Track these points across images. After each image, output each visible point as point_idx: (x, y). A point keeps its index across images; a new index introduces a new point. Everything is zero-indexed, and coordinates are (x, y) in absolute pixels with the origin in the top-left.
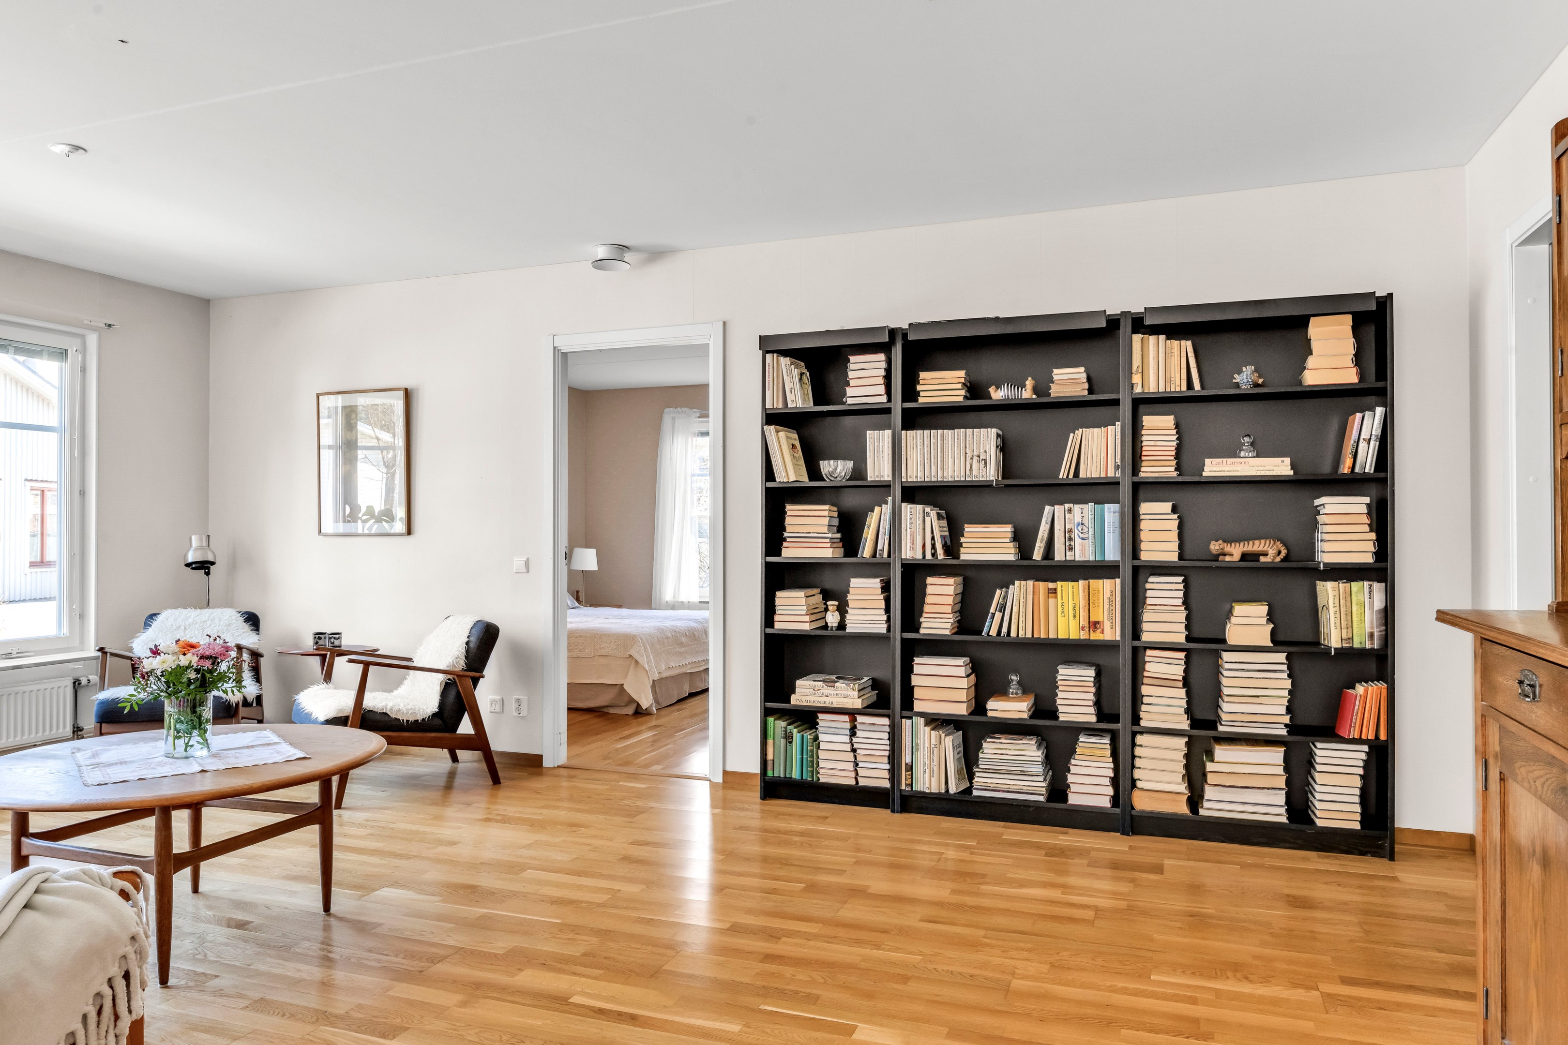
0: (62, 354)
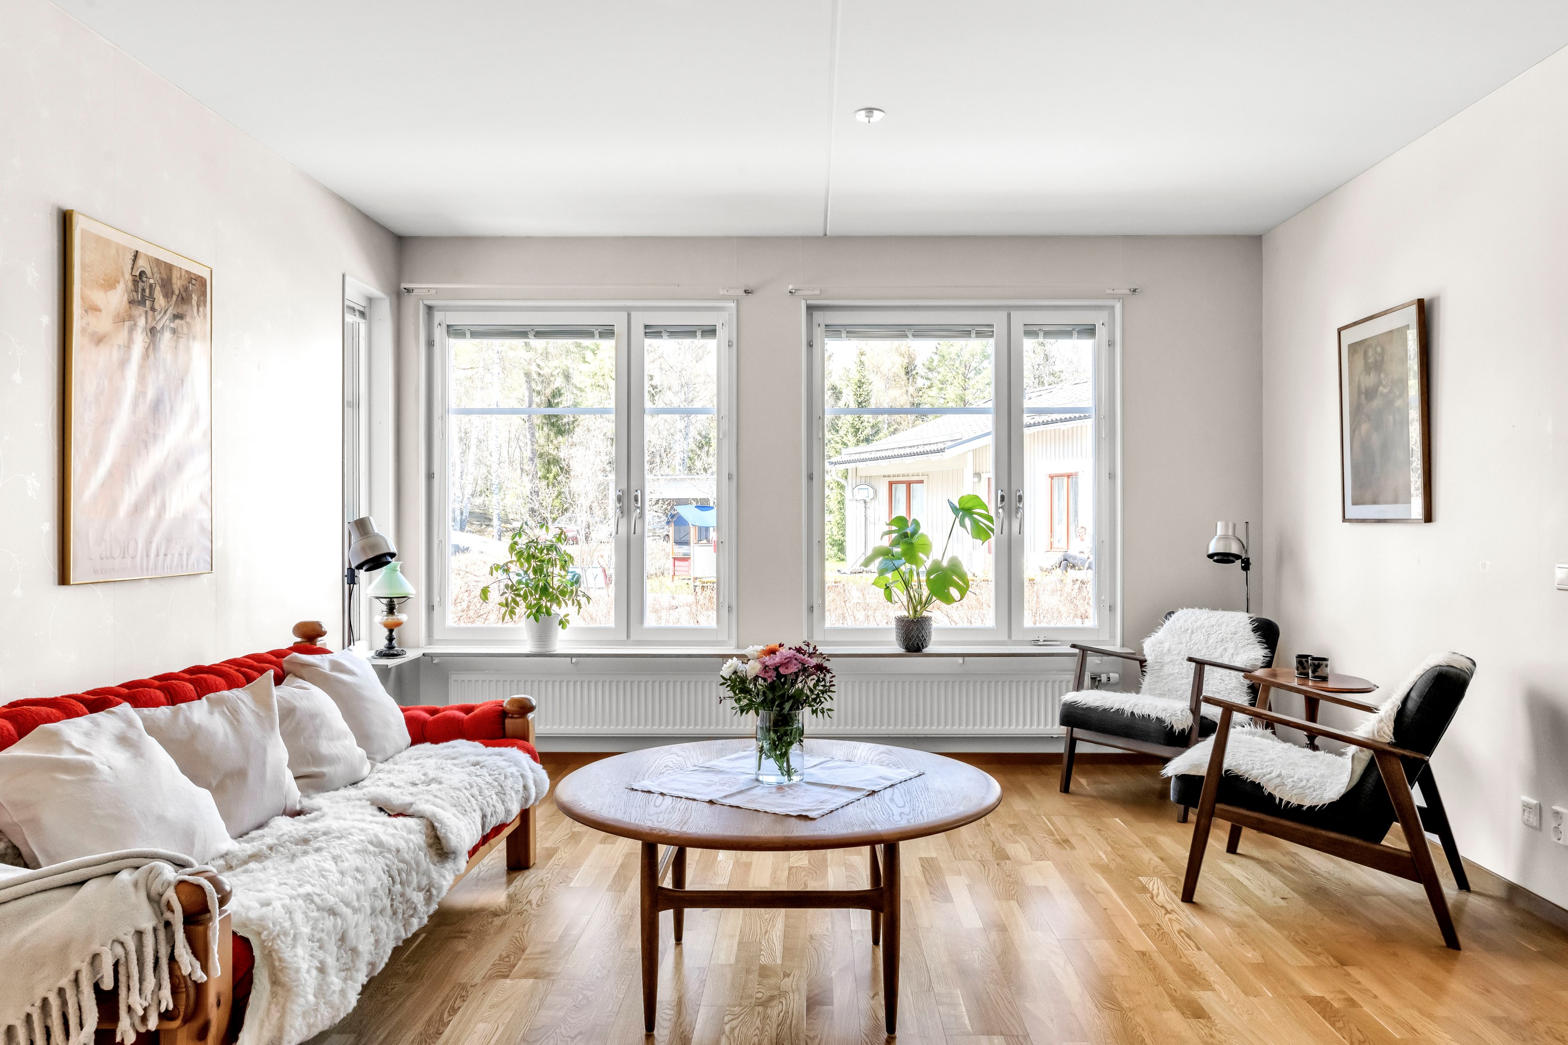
0: (1089, 331)
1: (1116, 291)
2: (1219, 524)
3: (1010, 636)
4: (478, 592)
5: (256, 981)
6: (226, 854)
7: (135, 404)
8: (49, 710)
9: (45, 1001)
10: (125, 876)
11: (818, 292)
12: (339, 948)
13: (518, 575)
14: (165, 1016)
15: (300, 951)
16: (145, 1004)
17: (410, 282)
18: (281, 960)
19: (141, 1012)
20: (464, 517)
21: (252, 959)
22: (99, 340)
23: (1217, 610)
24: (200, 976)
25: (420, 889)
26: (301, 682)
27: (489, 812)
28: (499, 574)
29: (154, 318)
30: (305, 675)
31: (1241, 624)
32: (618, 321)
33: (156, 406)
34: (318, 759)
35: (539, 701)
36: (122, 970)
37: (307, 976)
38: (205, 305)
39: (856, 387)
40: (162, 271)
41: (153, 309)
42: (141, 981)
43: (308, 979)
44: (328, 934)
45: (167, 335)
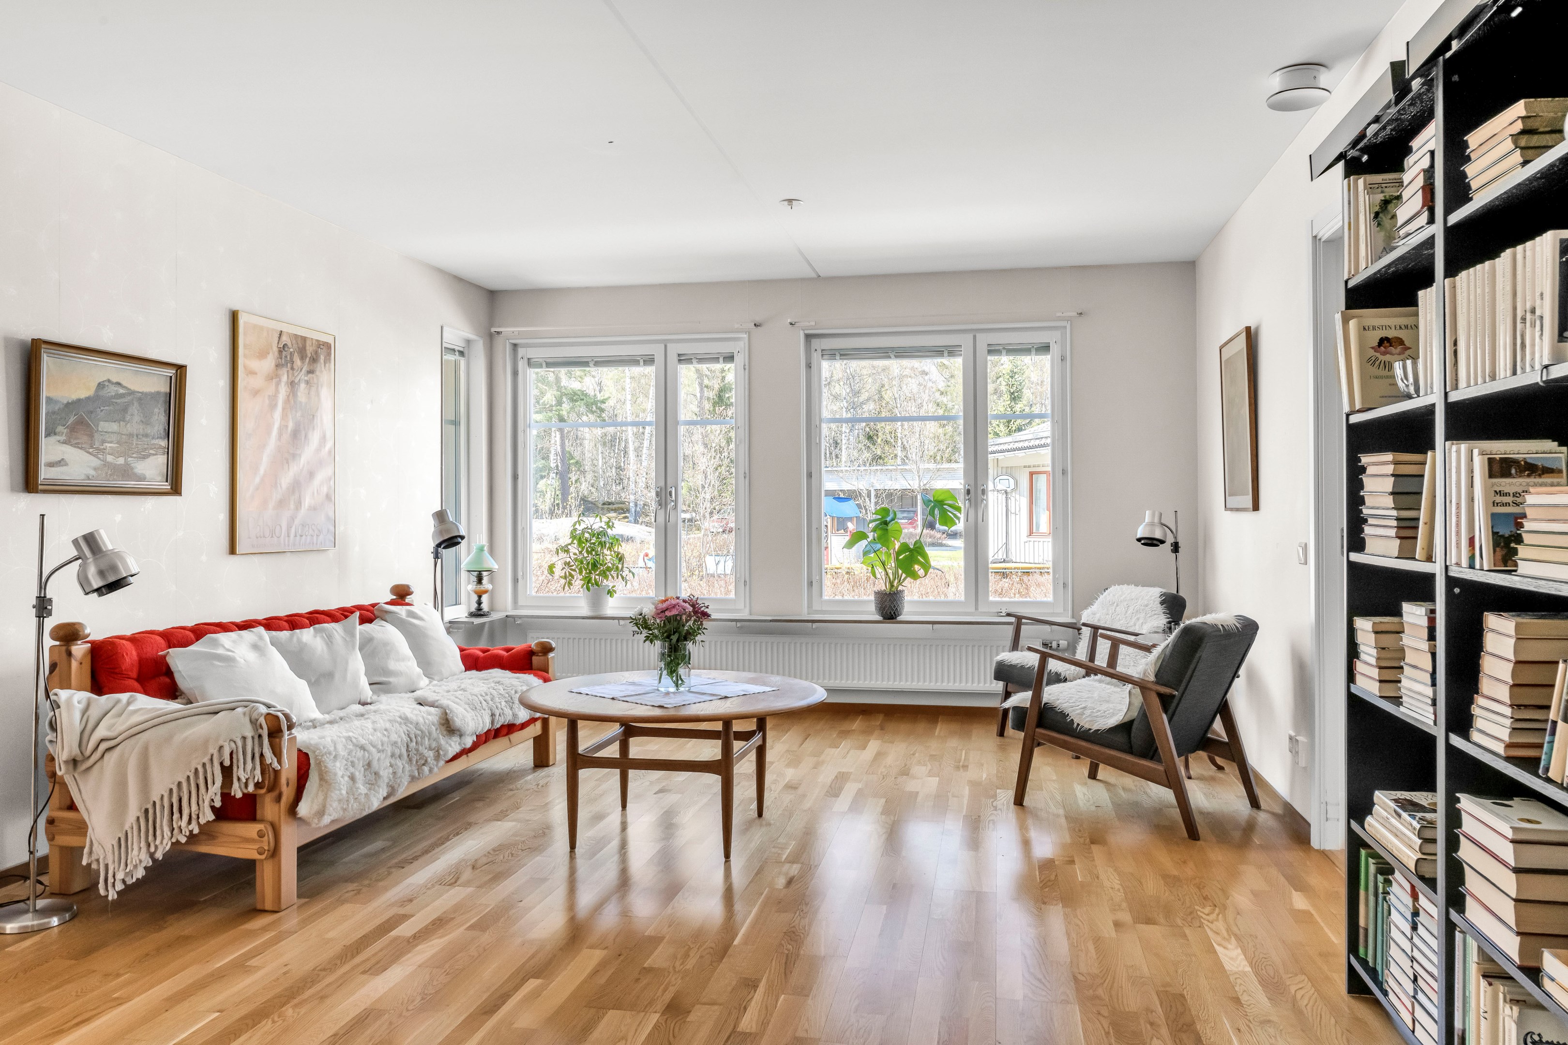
0: (1045, 348)
1: (1065, 314)
2: (1147, 512)
3: (976, 609)
4: (546, 566)
5: (310, 776)
6: (314, 720)
7: (280, 434)
8: (215, 628)
9: (196, 769)
10: (239, 710)
11: (813, 323)
12: (365, 770)
13: (575, 554)
14: (258, 785)
15: (338, 764)
16: (247, 777)
17: (499, 327)
18: (326, 767)
19: (244, 781)
20: (638, 509)
21: (309, 764)
22: (256, 393)
23: (1137, 586)
24: (276, 765)
25: (430, 749)
26: (384, 623)
27: (497, 713)
28: (562, 555)
29: (293, 375)
30: (388, 620)
31: (1153, 598)
32: (657, 351)
33: (295, 434)
34: (387, 672)
35: (557, 644)
36: (234, 756)
37: (341, 779)
38: (330, 362)
39: (1008, 377)
40: (299, 342)
41: (292, 369)
42: (245, 763)
43: (343, 782)
44: (358, 760)
45: (303, 386)
